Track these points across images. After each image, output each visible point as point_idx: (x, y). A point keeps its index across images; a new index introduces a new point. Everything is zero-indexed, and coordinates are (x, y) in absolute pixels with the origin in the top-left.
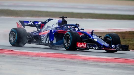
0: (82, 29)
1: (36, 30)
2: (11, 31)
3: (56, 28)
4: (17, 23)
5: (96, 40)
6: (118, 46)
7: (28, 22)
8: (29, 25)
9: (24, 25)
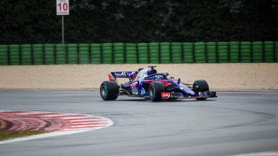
0: (171, 78)
1: (129, 81)
2: (102, 85)
3: (145, 79)
4: (109, 76)
5: (182, 88)
6: (205, 93)
7: (121, 73)
8: (122, 77)
9: (115, 77)
